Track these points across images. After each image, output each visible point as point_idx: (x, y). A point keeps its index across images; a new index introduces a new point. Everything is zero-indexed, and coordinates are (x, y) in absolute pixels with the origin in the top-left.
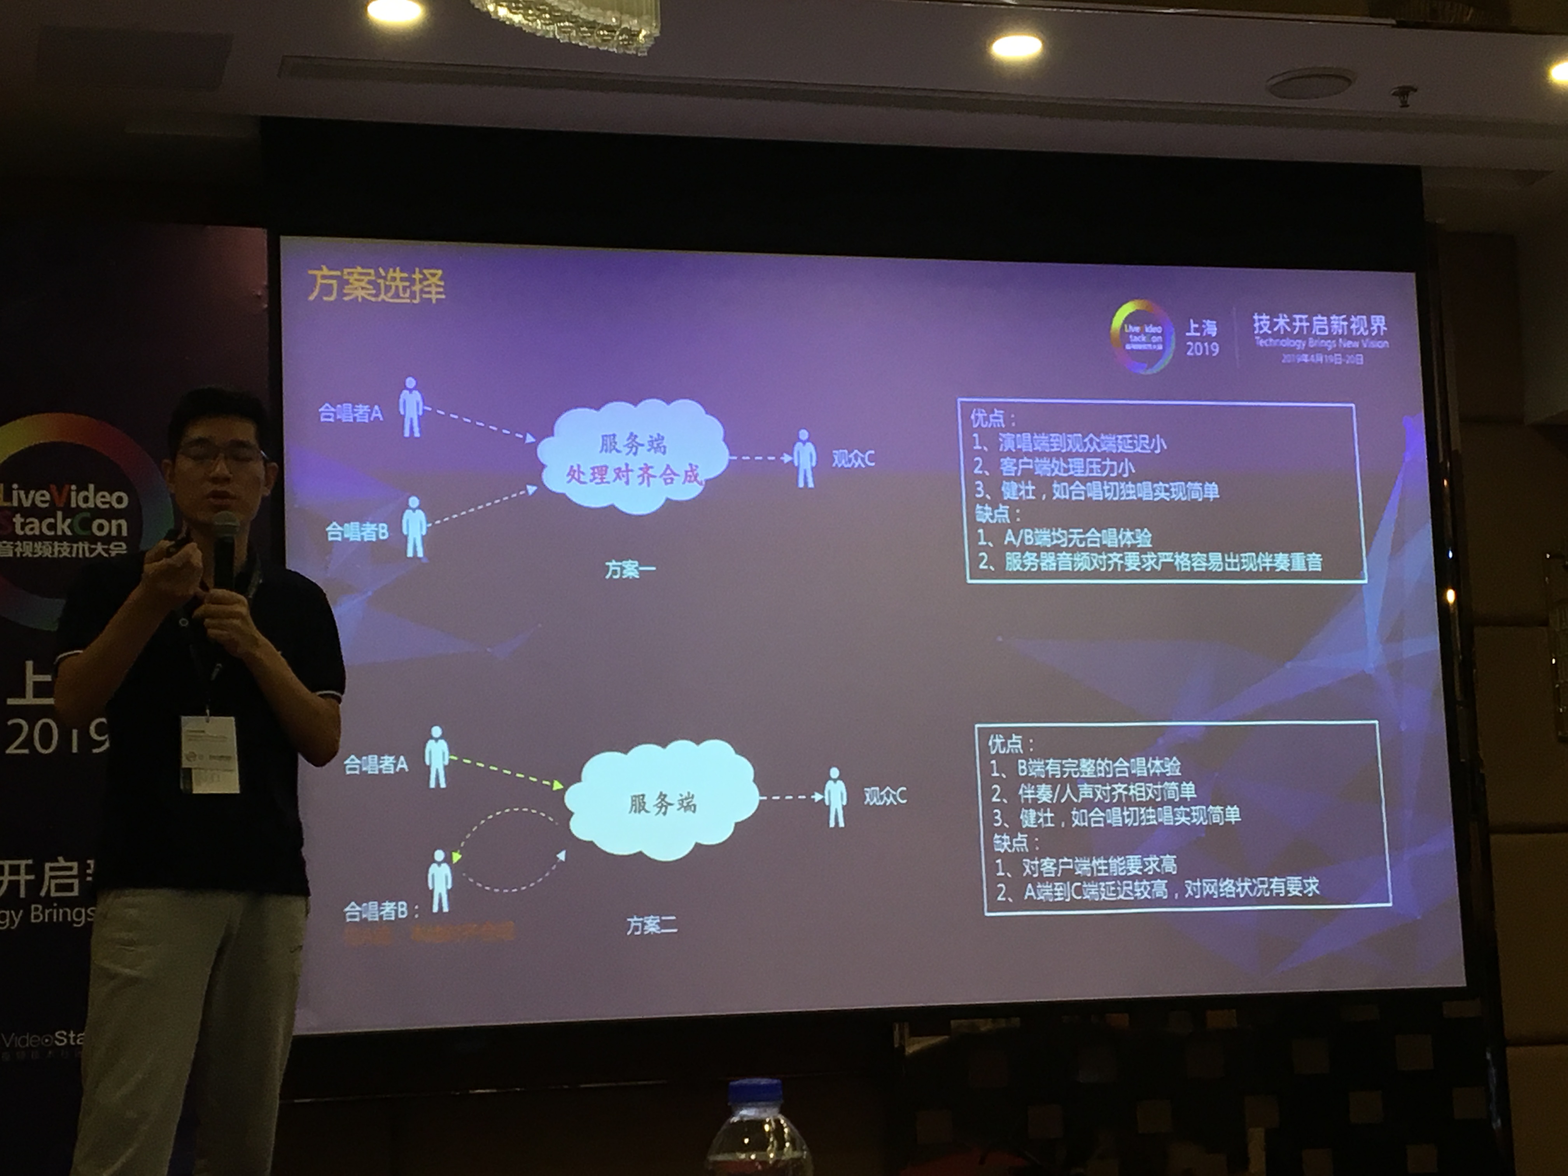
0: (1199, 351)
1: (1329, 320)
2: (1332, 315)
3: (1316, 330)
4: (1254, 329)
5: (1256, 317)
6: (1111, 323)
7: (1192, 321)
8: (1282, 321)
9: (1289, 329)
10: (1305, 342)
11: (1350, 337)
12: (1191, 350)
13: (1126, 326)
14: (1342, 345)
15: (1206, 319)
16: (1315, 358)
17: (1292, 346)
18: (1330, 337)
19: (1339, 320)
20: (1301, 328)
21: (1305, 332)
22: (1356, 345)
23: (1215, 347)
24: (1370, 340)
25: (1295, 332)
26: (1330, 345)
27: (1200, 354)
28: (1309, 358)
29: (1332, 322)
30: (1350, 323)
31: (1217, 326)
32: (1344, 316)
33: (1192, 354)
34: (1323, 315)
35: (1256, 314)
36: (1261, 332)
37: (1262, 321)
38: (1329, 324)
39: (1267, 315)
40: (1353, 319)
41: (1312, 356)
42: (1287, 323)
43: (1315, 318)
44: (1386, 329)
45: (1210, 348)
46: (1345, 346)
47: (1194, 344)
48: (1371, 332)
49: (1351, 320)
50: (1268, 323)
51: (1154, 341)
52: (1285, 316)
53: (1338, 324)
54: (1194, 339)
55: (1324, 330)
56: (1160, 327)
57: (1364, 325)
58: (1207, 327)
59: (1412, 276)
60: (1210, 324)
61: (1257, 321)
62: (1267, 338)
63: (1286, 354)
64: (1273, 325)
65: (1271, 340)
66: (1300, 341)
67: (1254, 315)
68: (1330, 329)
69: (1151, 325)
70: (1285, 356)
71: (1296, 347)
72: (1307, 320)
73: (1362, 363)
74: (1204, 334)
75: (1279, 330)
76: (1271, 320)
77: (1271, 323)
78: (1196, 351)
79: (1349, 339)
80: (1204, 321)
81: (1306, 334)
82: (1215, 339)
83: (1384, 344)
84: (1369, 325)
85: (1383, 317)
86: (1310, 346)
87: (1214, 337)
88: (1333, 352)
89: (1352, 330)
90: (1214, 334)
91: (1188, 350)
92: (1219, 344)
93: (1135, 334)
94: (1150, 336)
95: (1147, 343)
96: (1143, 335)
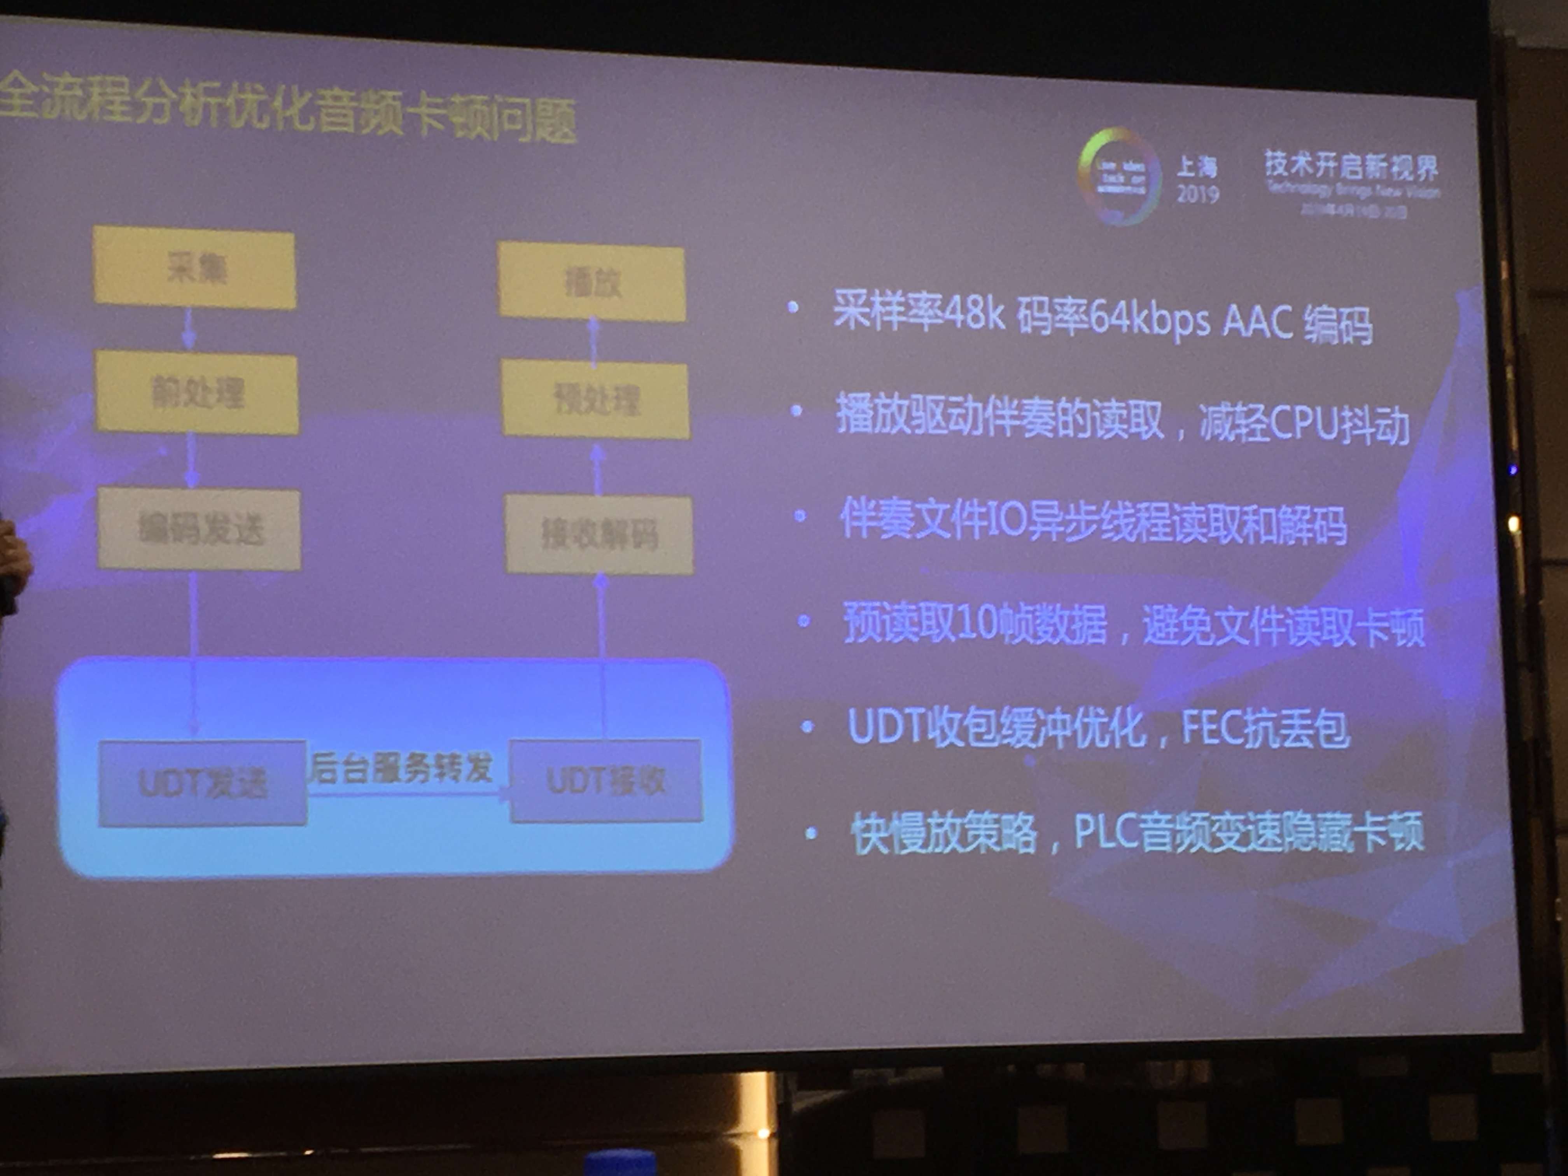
0: (1192, 196)
1: (1364, 161)
2: (1368, 154)
3: (1345, 173)
4: (1266, 169)
5: (1269, 154)
6: (1080, 156)
8: (1302, 160)
9: (1311, 171)
10: (1332, 187)
11: (1390, 182)
12: (1183, 194)
13: (1097, 162)
14: (1380, 193)
15: (1203, 155)
16: (1344, 209)
17: (1316, 193)
18: (1365, 182)
19: (1376, 160)
20: (1327, 169)
21: (1332, 174)
22: (1398, 193)
23: (1214, 192)
24: (1417, 187)
25: (1320, 174)
26: (1364, 192)
27: (1193, 201)
28: (1336, 209)
29: (1368, 163)
30: (1391, 165)
31: (1218, 164)
32: (1382, 156)
33: (1184, 200)
34: (1356, 154)
35: (1268, 150)
36: (1276, 173)
37: (1276, 160)
38: (1364, 165)
39: (1283, 151)
40: (1395, 159)
41: (1341, 207)
42: (1307, 162)
43: (1345, 157)
44: (1436, 173)
45: (1208, 193)
46: (1383, 194)
47: (1187, 187)
48: (1417, 176)
49: (1393, 160)
50: (1284, 162)
51: (1134, 182)
52: (1308, 154)
53: (1374, 166)
54: (1186, 181)
55: (1355, 173)
56: (1142, 165)
57: (1408, 168)
58: (1203, 166)
59: (1474, 103)
60: (1209, 161)
61: (1269, 158)
62: (1283, 182)
63: (1307, 202)
64: (1290, 165)
65: (1288, 185)
66: (1325, 187)
67: (1266, 151)
68: (1364, 171)
69: (1131, 163)
70: (1305, 206)
71: (1319, 194)
72: (1335, 159)
73: (1405, 217)
74: (1201, 175)
75: (1298, 172)
76: (1287, 158)
77: (1286, 165)
78: (1189, 197)
79: (1388, 186)
80: (1201, 158)
81: (1333, 178)
82: (1214, 181)
83: (1435, 193)
84: (1416, 167)
85: (1434, 158)
86: (1340, 193)
87: (1213, 179)
88: (1367, 202)
89: (1393, 174)
90: (1214, 175)
91: (1180, 194)
92: (1220, 188)
93: (1110, 172)
94: (1129, 175)
95: (1124, 184)
96: (1120, 174)
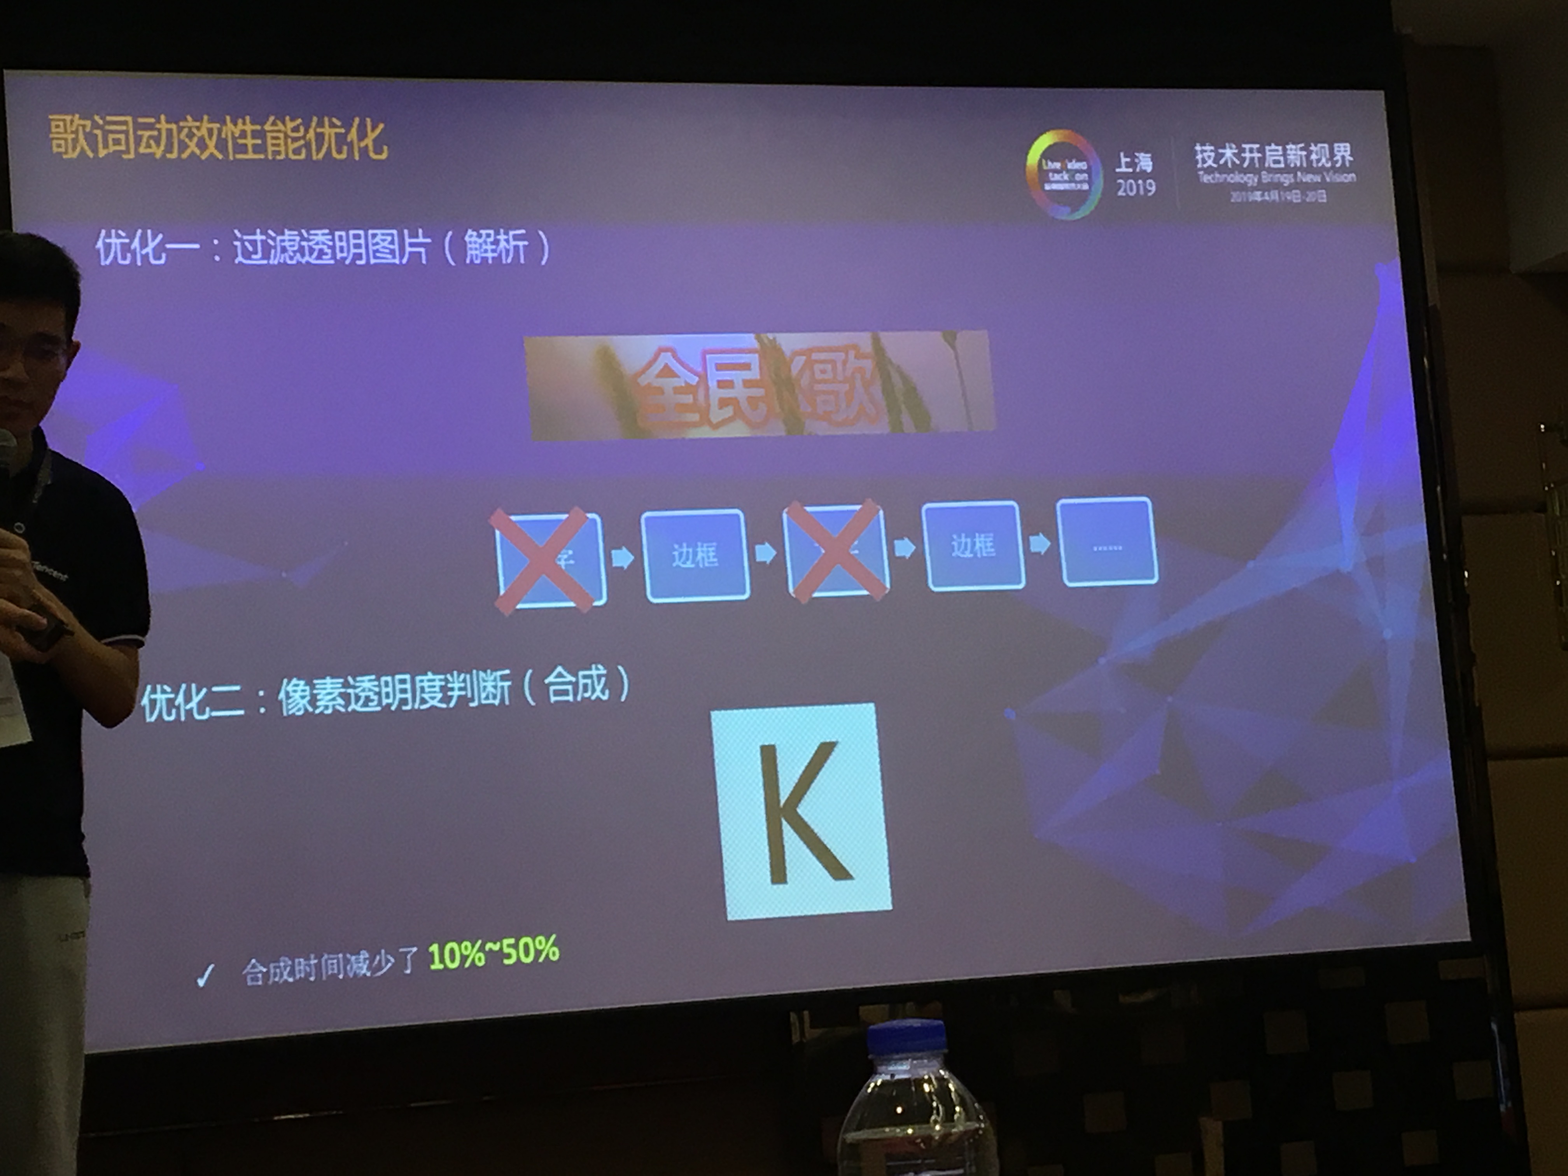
0: (1131, 190)
1: (1285, 150)
2: (1288, 144)
3: (1269, 162)
4: (1197, 162)
5: (1198, 148)
6: (1026, 159)
7: (1122, 154)
8: (1229, 152)
9: (1238, 162)
10: (1257, 176)
11: (1310, 169)
12: (1122, 189)
13: (1044, 161)
14: (1301, 179)
15: (1139, 152)
16: (1269, 196)
17: (1242, 182)
18: (1287, 170)
19: (1296, 150)
20: (1252, 159)
21: (1257, 165)
22: (1318, 179)
23: (1150, 185)
24: (1335, 172)
25: (1246, 165)
26: (1287, 180)
27: (1133, 194)
28: (1263, 195)
29: (1289, 152)
30: (1310, 153)
31: (1152, 160)
32: (1302, 145)
33: (1124, 194)
34: (1277, 145)
35: (1198, 144)
36: (1205, 166)
37: (1205, 154)
38: (1285, 155)
39: (1211, 145)
40: (1313, 148)
41: (1266, 193)
42: (1234, 154)
43: (1267, 148)
44: (1351, 159)
45: (1145, 189)
46: (1304, 180)
47: (1126, 181)
48: (1334, 163)
49: (1311, 149)
50: (1213, 154)
51: (1078, 179)
52: (1234, 146)
53: (1295, 155)
54: (1126, 176)
55: (1278, 162)
56: (1085, 163)
57: (1325, 156)
58: (1140, 161)
59: (1381, 93)
60: (1144, 157)
61: (1199, 153)
62: (1213, 172)
63: (1235, 190)
64: (1218, 157)
65: (1217, 175)
66: (1251, 175)
67: (1195, 145)
68: (1286, 160)
69: (1074, 161)
70: (1235, 195)
71: (1246, 183)
72: (1259, 151)
73: (1325, 200)
74: (1138, 170)
75: (1226, 162)
76: (1215, 151)
77: (1216, 155)
78: (1128, 189)
79: (1308, 173)
80: (1137, 154)
81: (1258, 168)
82: (1150, 175)
83: (1350, 177)
84: (1332, 154)
85: (1348, 145)
86: (1264, 181)
87: (1148, 174)
88: (1290, 188)
89: (1312, 162)
90: (1149, 170)
91: (1119, 189)
92: (1155, 181)
93: (1056, 171)
94: (1073, 173)
95: (1070, 182)
96: (1064, 172)
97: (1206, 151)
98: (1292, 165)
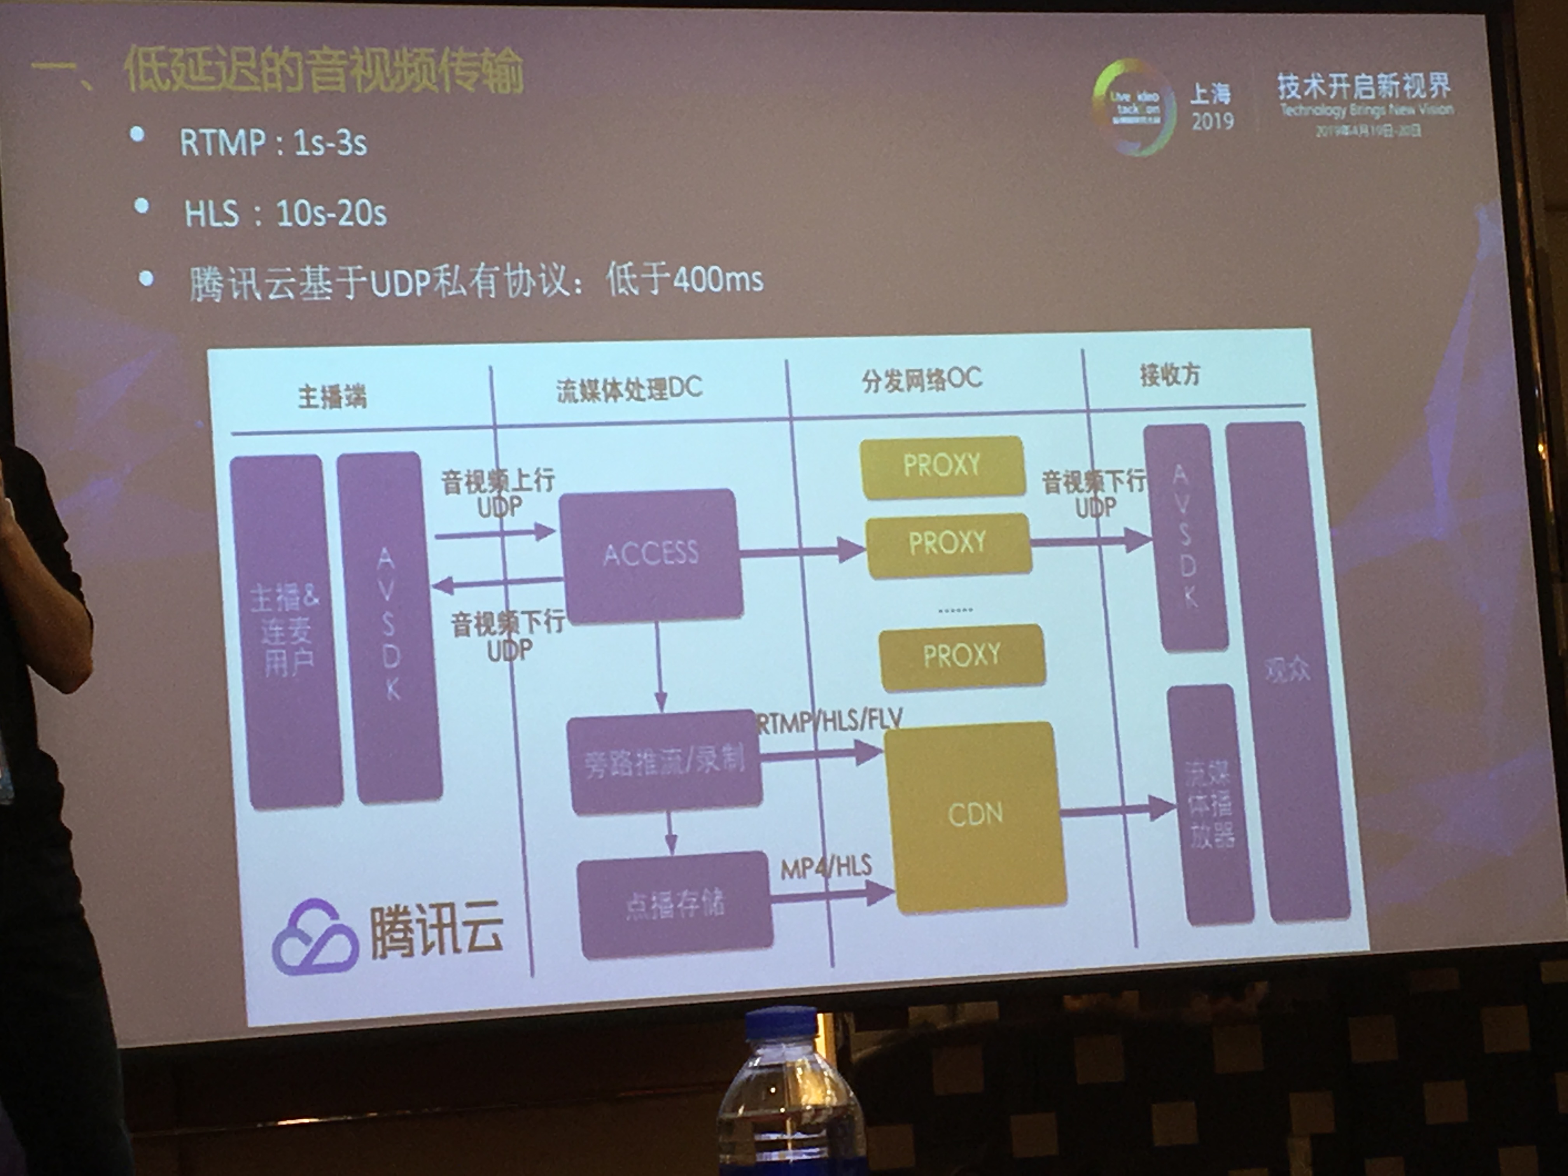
0: (1208, 124)
1: (1376, 80)
2: (1379, 74)
3: (1359, 93)
4: (1280, 93)
5: (1281, 78)
6: (1092, 90)
8: (1315, 83)
9: (1323, 93)
10: (1346, 109)
11: (1403, 100)
12: (1198, 123)
13: (1112, 94)
14: (1394, 112)
15: (1216, 82)
16: (1359, 129)
17: (1329, 114)
18: (1378, 101)
19: (1388, 79)
20: (1340, 90)
21: (1345, 97)
22: (1412, 111)
23: (1228, 118)
24: (1431, 104)
25: (1332, 96)
26: (1377, 112)
27: (1209, 128)
28: (1351, 129)
29: (1380, 82)
30: (1403, 83)
31: (1231, 91)
32: (1395, 74)
33: (1200, 128)
34: (1367, 74)
35: (1281, 74)
36: (1289, 97)
37: (1288, 84)
38: (1376, 85)
39: (1295, 75)
40: (1407, 77)
41: (1355, 128)
42: (1320, 84)
43: (1357, 78)
44: (1449, 89)
45: (1222, 120)
46: (1397, 113)
47: (1202, 114)
48: (1430, 94)
49: (1405, 78)
50: (1297, 85)
51: (1149, 112)
52: (1319, 75)
53: (1387, 85)
54: (1201, 108)
55: (1369, 93)
56: (1155, 94)
57: (1421, 86)
58: (1217, 92)
59: (1482, 18)
60: (1221, 88)
61: (1282, 83)
62: (1298, 105)
63: (1321, 124)
64: (1303, 87)
65: (1301, 108)
66: (1338, 108)
67: (1278, 75)
68: (1377, 91)
69: (1145, 93)
70: (1321, 129)
71: (1333, 116)
72: (1348, 80)
73: (1419, 135)
75: (1311, 94)
76: (1300, 81)
77: (1300, 86)
78: (1204, 123)
79: (1402, 104)
80: (1214, 85)
81: (1347, 99)
82: (1228, 108)
83: (1448, 109)
84: (1428, 85)
85: (1445, 75)
86: (1353, 114)
87: (1227, 106)
88: (1383, 120)
89: (1405, 92)
90: (1227, 101)
91: (1194, 123)
92: (1234, 114)
93: (1124, 103)
94: (1144, 105)
95: (1140, 115)
96: (1134, 104)
97: (1289, 81)
98: (1384, 96)
